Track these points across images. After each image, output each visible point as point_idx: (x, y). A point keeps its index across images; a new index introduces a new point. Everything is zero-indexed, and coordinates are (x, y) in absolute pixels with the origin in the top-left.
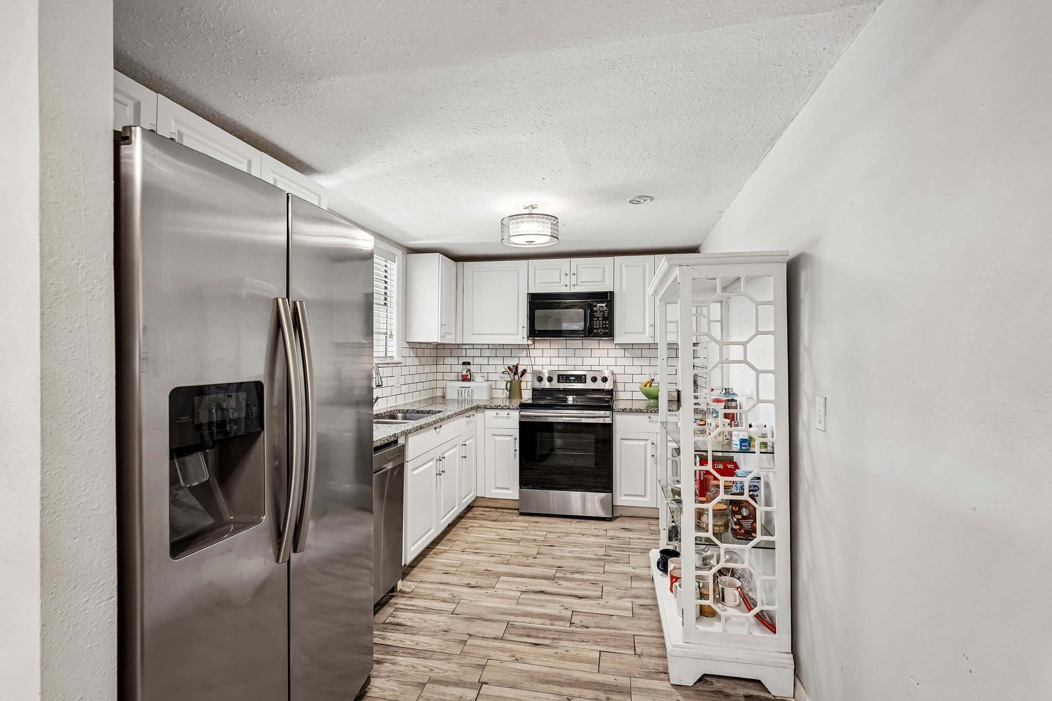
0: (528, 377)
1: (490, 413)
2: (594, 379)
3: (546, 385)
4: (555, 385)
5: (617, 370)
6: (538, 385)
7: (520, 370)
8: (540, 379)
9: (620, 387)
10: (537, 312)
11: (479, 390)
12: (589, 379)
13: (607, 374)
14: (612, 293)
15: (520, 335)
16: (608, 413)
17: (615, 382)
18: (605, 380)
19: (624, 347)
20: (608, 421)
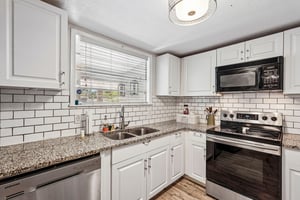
0: (219, 113)
1: (191, 133)
2: (265, 118)
3: (229, 119)
4: (235, 119)
5: (285, 113)
6: (224, 119)
7: (214, 109)
8: (225, 116)
9: (289, 125)
10: (222, 77)
11: (191, 119)
12: (260, 118)
13: (276, 115)
14: (282, 58)
15: (211, 91)
16: (278, 147)
17: (284, 121)
18: (274, 119)
19: (293, 97)
20: (278, 153)
